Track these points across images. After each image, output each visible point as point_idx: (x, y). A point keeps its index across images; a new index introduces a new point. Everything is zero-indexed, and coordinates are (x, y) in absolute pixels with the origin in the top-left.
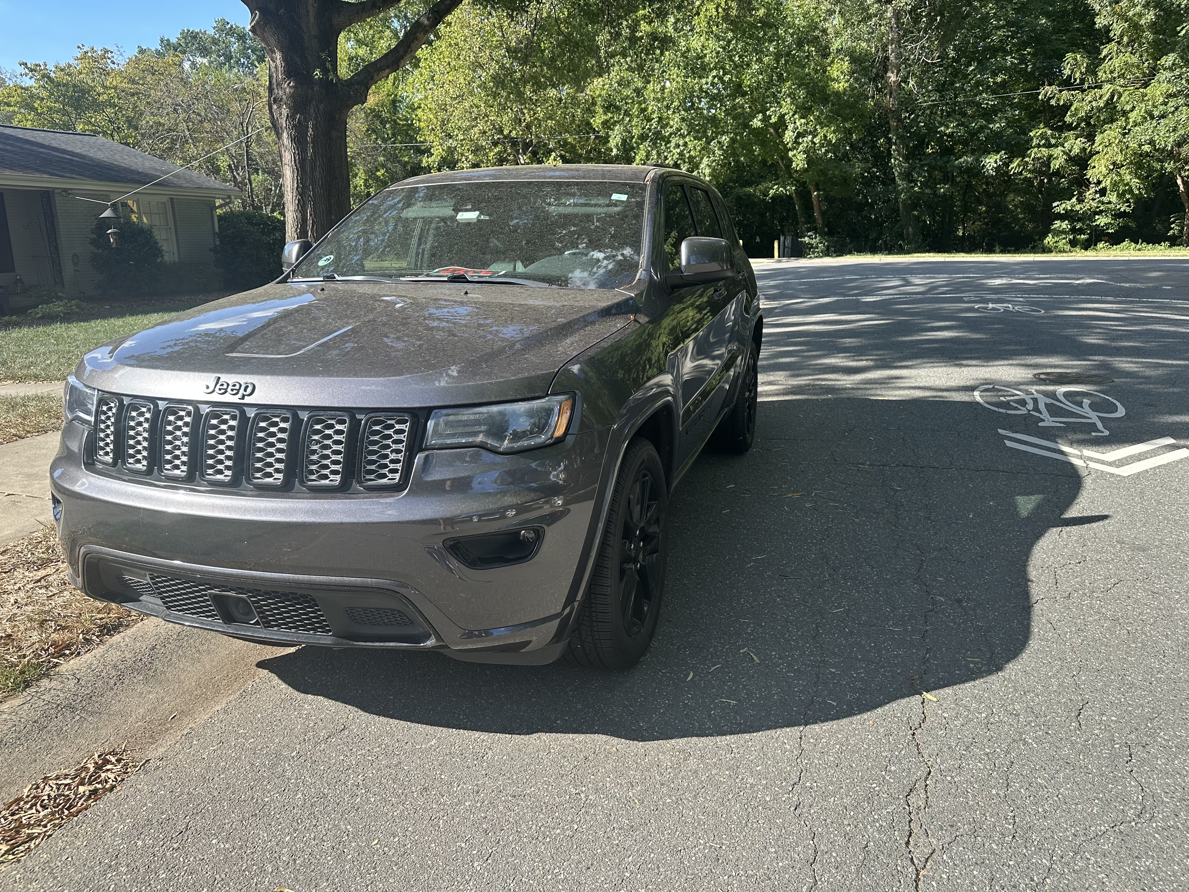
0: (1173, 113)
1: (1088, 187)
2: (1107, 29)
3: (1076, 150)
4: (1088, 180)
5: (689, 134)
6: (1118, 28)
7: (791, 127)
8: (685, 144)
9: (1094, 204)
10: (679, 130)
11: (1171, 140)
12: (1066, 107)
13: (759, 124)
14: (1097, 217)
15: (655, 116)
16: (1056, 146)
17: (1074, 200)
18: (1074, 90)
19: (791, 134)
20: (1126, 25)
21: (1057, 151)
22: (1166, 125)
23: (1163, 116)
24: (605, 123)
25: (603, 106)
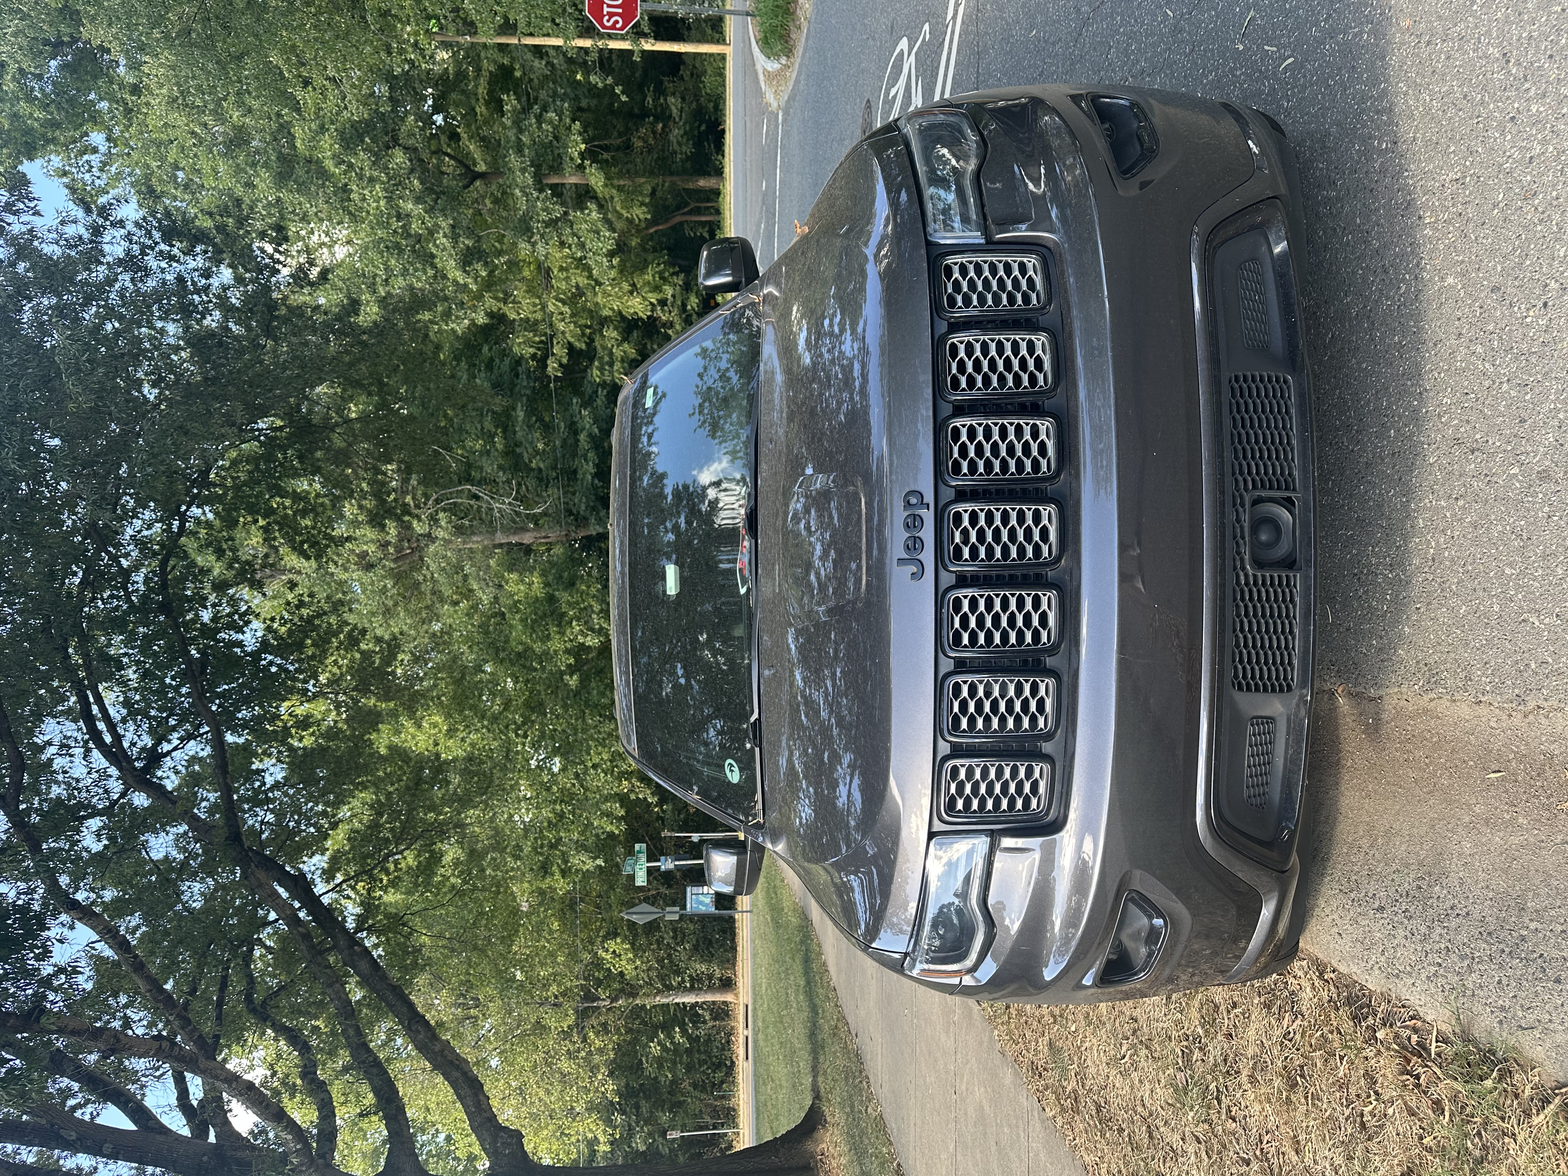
0: (579, 238)
1: (655, 319)
2: (490, 315)
3: (615, 334)
4: (649, 317)
5: (583, 762)
6: (490, 303)
7: (581, 639)
8: (595, 766)
9: (675, 312)
10: (577, 776)
11: (607, 234)
12: (570, 347)
13: (575, 677)
14: (689, 307)
15: (558, 807)
16: (611, 354)
17: (670, 332)
18: (552, 343)
19: (589, 638)
20: (487, 295)
21: (618, 352)
22: (592, 240)
23: (582, 246)
24: (564, 873)
25: (544, 877)
